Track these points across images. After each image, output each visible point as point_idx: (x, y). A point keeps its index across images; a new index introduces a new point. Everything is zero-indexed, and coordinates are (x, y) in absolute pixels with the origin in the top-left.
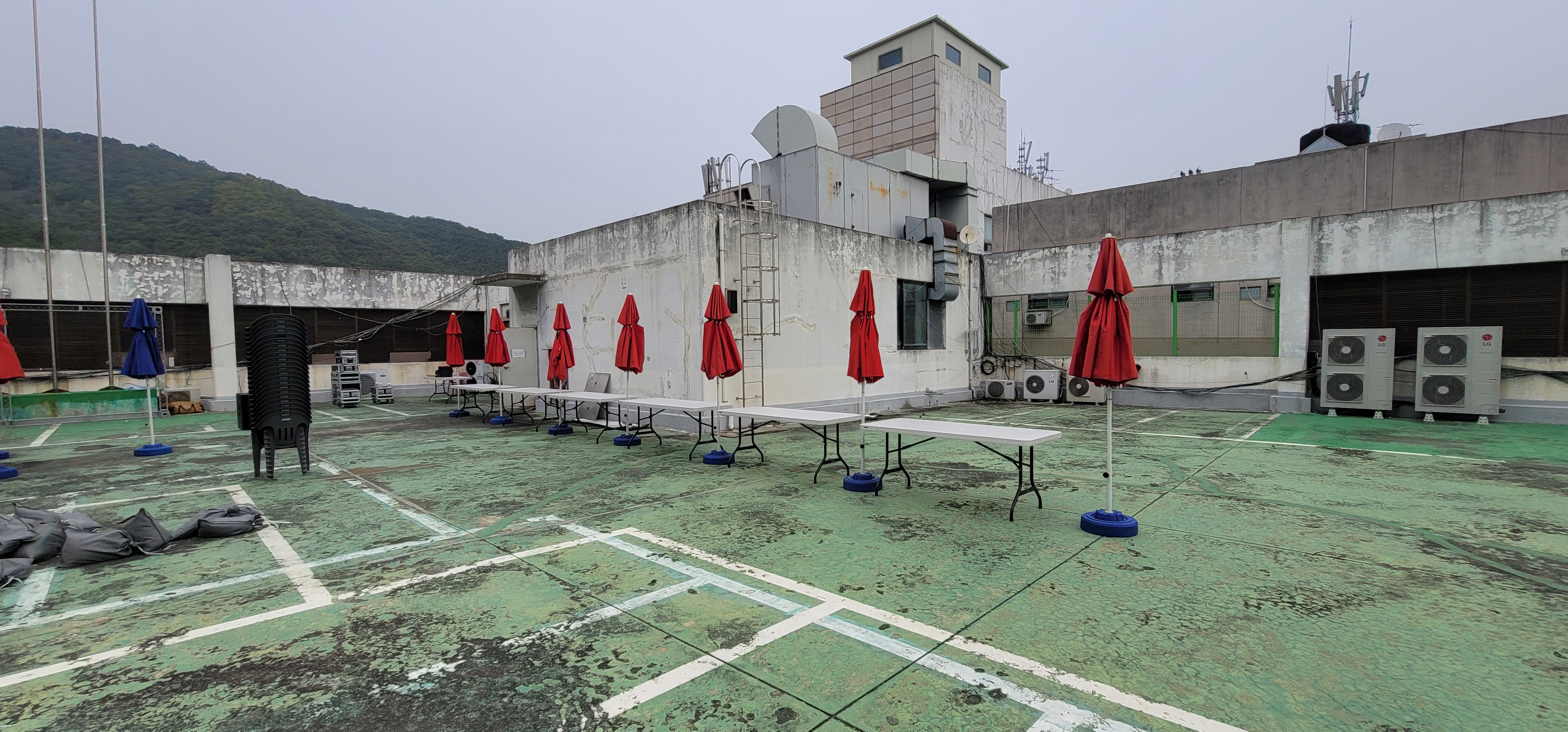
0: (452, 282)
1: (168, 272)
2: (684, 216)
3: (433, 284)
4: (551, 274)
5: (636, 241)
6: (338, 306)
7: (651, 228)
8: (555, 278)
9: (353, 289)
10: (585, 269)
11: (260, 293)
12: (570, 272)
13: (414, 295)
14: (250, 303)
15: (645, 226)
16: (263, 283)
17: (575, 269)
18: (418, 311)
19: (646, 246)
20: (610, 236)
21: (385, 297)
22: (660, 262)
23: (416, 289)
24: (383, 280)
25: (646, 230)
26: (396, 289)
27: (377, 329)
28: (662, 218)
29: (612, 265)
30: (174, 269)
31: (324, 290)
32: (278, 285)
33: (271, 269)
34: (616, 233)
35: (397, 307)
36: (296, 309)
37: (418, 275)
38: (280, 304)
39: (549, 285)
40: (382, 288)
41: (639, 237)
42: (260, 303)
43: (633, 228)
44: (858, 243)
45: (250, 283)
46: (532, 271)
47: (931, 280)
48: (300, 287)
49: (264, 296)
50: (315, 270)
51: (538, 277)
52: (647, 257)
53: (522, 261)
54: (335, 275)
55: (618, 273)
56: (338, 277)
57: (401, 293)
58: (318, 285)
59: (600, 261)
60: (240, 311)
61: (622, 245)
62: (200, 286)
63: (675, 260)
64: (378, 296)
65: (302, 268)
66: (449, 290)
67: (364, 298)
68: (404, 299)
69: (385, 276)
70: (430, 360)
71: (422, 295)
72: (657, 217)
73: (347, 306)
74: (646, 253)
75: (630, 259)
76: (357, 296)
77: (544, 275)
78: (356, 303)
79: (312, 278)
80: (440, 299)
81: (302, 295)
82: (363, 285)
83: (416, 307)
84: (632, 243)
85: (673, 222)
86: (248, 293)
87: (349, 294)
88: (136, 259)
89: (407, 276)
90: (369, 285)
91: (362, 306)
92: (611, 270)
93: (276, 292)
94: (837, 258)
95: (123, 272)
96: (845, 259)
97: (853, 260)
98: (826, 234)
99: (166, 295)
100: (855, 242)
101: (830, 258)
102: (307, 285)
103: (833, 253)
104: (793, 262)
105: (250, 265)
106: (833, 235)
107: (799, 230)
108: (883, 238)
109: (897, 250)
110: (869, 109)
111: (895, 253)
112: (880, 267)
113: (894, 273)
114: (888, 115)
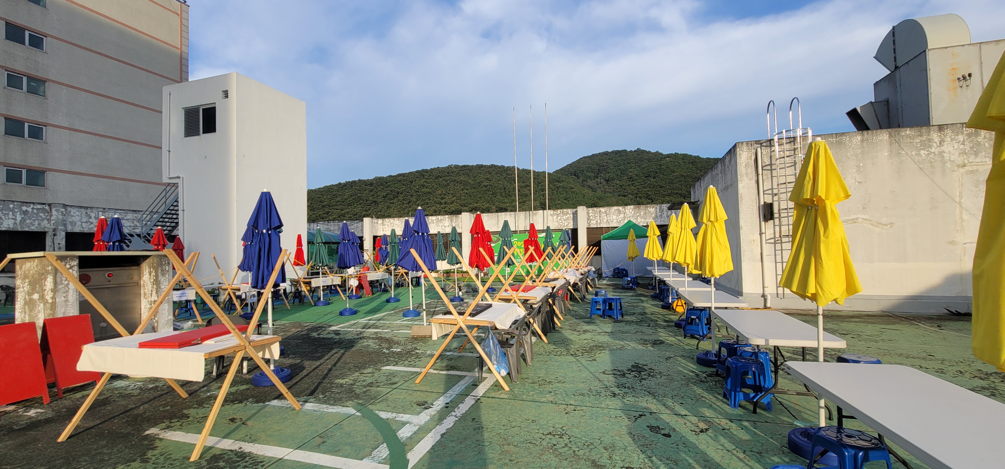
1: (568, 216)
2: (733, 155)
4: (700, 200)
5: (722, 175)
7: (725, 165)
8: (701, 203)
9: (637, 216)
11: (599, 222)
14: (595, 226)
15: (723, 164)
16: (600, 217)
19: (723, 178)
22: (727, 188)
24: (652, 210)
25: (723, 167)
28: (727, 158)
31: (625, 217)
32: (605, 217)
33: (603, 210)
34: (716, 171)
36: (612, 228)
38: (606, 226)
39: (700, 207)
40: (651, 214)
41: (721, 172)
42: (599, 226)
43: (720, 166)
45: (595, 217)
48: (615, 217)
49: (600, 223)
50: (620, 208)
51: (696, 202)
52: (724, 185)
53: (694, 193)
54: (629, 209)
56: (631, 210)
58: (622, 216)
60: (589, 230)
61: (717, 178)
63: (731, 186)
64: (649, 219)
65: (616, 208)
67: (643, 220)
68: (663, 219)
69: (653, 207)
74: (724, 182)
75: (720, 187)
76: (639, 220)
79: (620, 212)
82: (642, 213)
85: (730, 160)
86: (594, 222)
88: (559, 211)
93: (605, 220)
94: (932, 156)
95: (555, 217)
96: (945, 155)
97: (963, 153)
98: (908, 136)
99: (567, 225)
100: (967, 135)
101: (917, 158)
102: (618, 216)
103: (922, 152)
104: (854, 171)
105: (595, 209)
106: (921, 136)
107: (862, 141)
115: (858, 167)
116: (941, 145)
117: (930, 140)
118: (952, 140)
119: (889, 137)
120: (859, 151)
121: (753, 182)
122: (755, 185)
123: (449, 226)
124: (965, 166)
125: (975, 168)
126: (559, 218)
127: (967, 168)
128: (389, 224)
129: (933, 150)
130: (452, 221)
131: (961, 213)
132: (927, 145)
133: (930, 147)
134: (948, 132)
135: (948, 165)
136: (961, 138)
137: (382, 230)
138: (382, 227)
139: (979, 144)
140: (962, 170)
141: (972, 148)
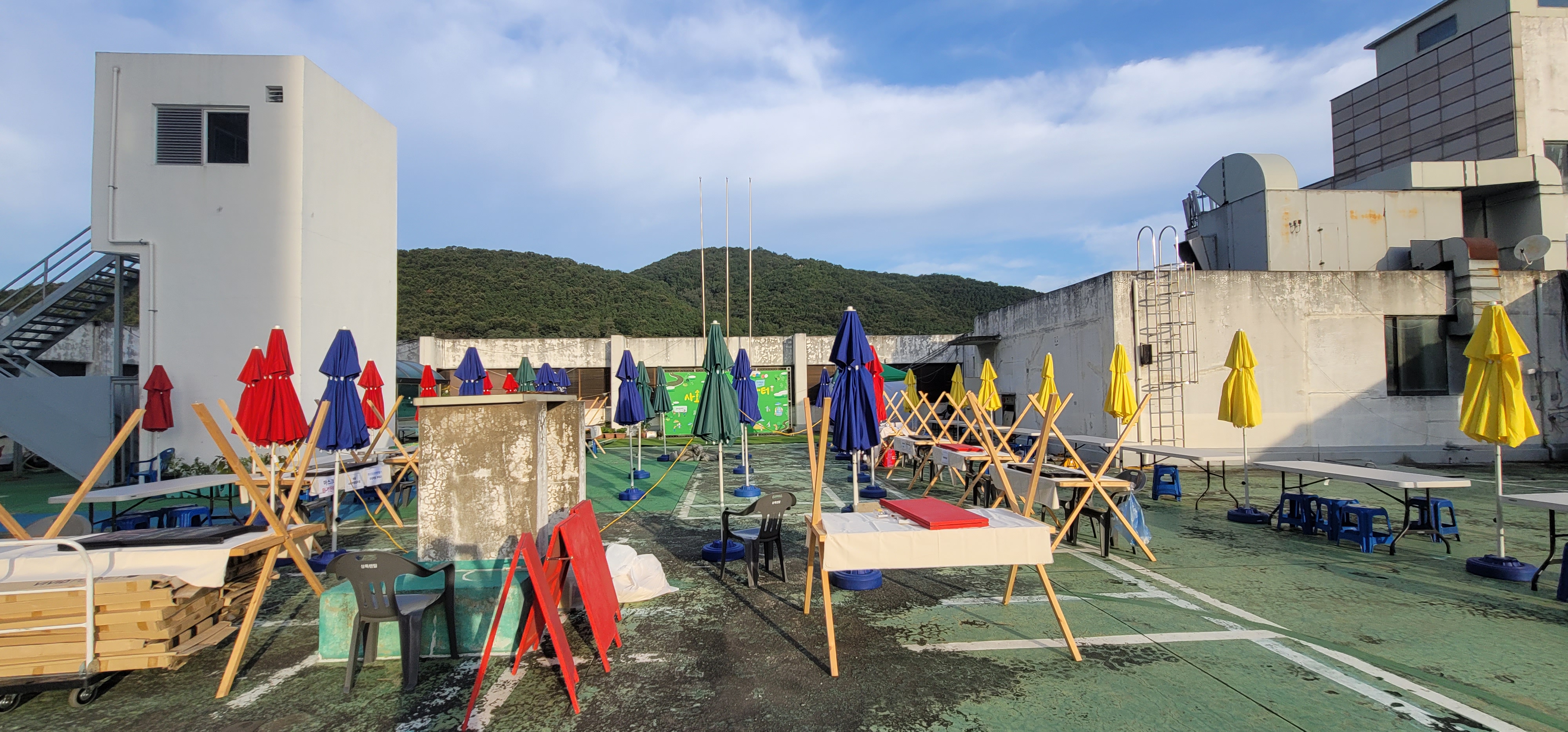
0: (938, 340)
1: (777, 346)
2: (1101, 285)
3: (924, 343)
4: (1003, 334)
5: (1066, 307)
7: (1076, 296)
8: (1007, 338)
10: (1029, 330)
11: (820, 357)
12: (1017, 333)
13: (911, 352)
14: (815, 363)
15: (1072, 294)
16: (822, 350)
17: (1021, 330)
19: (1073, 310)
20: (1046, 303)
21: (893, 355)
22: (1083, 324)
23: (913, 348)
25: (1072, 297)
28: (1084, 287)
29: (1048, 326)
34: (1051, 301)
35: (900, 362)
37: (914, 337)
39: (1000, 344)
41: (1067, 303)
42: (820, 363)
43: (1063, 296)
44: (1318, 283)
45: (815, 350)
46: (991, 333)
47: (1448, 313)
51: (994, 337)
52: (1074, 320)
53: (984, 325)
55: (1052, 333)
57: (902, 351)
59: (1039, 323)
60: (811, 369)
61: (1055, 310)
62: (791, 353)
63: (1095, 321)
66: (936, 347)
68: (904, 356)
69: (892, 339)
71: (917, 353)
72: (1081, 287)
74: (1073, 316)
75: (1061, 321)
77: (999, 336)
80: (929, 354)
83: (912, 362)
84: (1062, 308)
85: (1093, 291)
86: (814, 357)
88: (763, 339)
89: (907, 338)
90: (882, 347)
92: (1047, 330)
94: (1284, 303)
95: (757, 348)
96: (1295, 302)
97: (1308, 302)
98: (1266, 281)
99: (775, 361)
100: (1312, 283)
101: (1273, 304)
103: (1277, 298)
104: (1222, 313)
106: (1276, 281)
107: (1229, 281)
108: (1357, 274)
109: (1386, 284)
110: (1403, 102)
111: (1380, 288)
112: (1353, 305)
113: (1379, 310)
114: (1434, 103)
115: (1225, 309)
116: (1292, 292)
117: (1283, 286)
118: (1301, 287)
119: (1251, 279)
120: (1226, 292)
121: (1129, 319)
122: (1131, 323)
123: (582, 356)
124: (1309, 315)
125: (1317, 318)
126: (763, 349)
127: (1311, 317)
129: (1285, 297)
130: (587, 348)
131: (1307, 362)
132: (1280, 290)
133: (1283, 293)
134: (1297, 279)
135: (1297, 313)
136: (1306, 286)
137: (451, 359)
139: (1319, 293)
140: (1308, 319)
141: (1315, 297)
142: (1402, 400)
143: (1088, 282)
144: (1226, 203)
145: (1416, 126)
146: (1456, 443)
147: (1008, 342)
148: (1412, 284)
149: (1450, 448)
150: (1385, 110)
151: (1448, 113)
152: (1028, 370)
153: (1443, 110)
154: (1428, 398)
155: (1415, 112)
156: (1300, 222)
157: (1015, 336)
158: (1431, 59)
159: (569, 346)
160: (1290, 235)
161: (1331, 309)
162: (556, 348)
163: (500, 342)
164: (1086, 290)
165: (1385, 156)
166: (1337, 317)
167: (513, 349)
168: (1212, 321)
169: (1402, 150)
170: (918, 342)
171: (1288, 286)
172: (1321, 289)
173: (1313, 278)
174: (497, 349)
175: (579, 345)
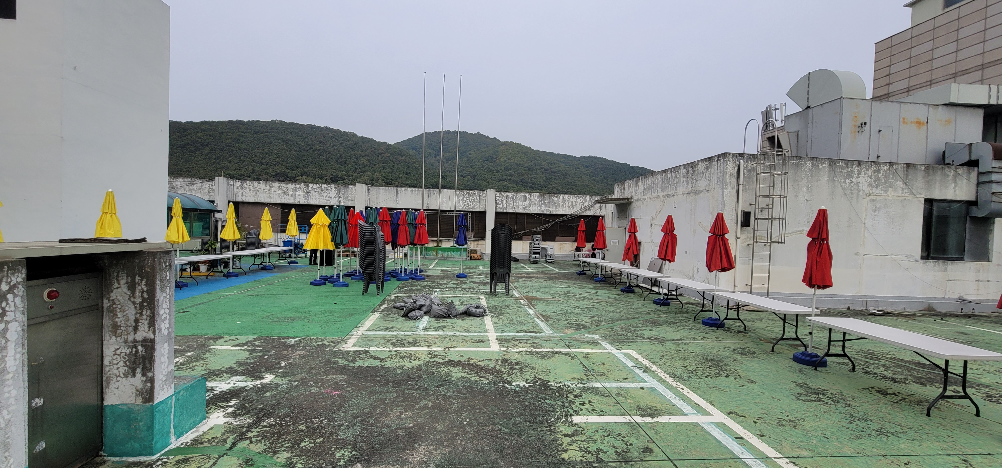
0: (588, 199)
1: (475, 197)
2: (715, 163)
3: (579, 201)
4: (635, 197)
5: (684, 179)
6: (535, 212)
7: (694, 171)
8: (637, 200)
9: (542, 204)
10: (655, 195)
11: (505, 206)
12: (645, 197)
13: (569, 207)
14: (501, 211)
15: (690, 170)
16: (507, 201)
17: (649, 195)
18: (570, 215)
19: (690, 182)
20: (669, 175)
21: (556, 208)
22: (697, 193)
23: (570, 203)
24: (555, 199)
25: (690, 172)
26: (561, 203)
27: (551, 224)
28: (701, 164)
29: (669, 193)
30: (476, 196)
31: (530, 204)
32: (512, 202)
33: (510, 195)
34: (673, 174)
35: (561, 213)
36: (518, 214)
37: (572, 196)
38: (512, 211)
39: (634, 204)
40: (555, 203)
41: (686, 176)
42: (505, 211)
43: (683, 171)
44: (878, 171)
45: (502, 201)
46: (626, 196)
47: (972, 198)
48: (521, 203)
49: (506, 208)
50: (527, 195)
51: (628, 199)
52: (690, 189)
53: (621, 190)
54: (535, 197)
55: (672, 198)
57: (563, 205)
58: (528, 202)
59: (663, 191)
60: (497, 214)
61: (676, 181)
62: (484, 203)
63: (707, 191)
64: (552, 208)
65: (522, 194)
66: (586, 204)
67: (546, 208)
68: (564, 209)
69: (556, 197)
70: (574, 242)
71: (573, 207)
72: (698, 164)
73: (539, 212)
74: (690, 186)
75: (680, 190)
76: (543, 208)
77: (631, 198)
78: (543, 211)
79: (526, 198)
80: (581, 208)
81: (521, 207)
82: (546, 202)
83: (569, 213)
84: (682, 180)
85: (708, 167)
86: (501, 206)
87: (540, 206)
88: (465, 192)
89: (566, 196)
90: (549, 202)
91: (545, 212)
92: (669, 196)
93: (511, 206)
94: (852, 185)
95: (461, 198)
96: (860, 185)
97: (870, 185)
98: (840, 167)
99: (473, 207)
100: (874, 171)
101: (844, 185)
102: (523, 202)
103: (847, 181)
104: (805, 190)
105: (502, 193)
106: (848, 167)
107: (812, 166)
108: (908, 165)
109: (929, 174)
110: (929, 46)
111: (924, 177)
112: (903, 189)
113: (921, 194)
114: (952, 47)
115: (808, 187)
116: (858, 177)
117: (853, 172)
118: (865, 173)
119: (829, 165)
120: (809, 174)
121: (735, 191)
122: (735, 194)
123: (335, 197)
124: (870, 195)
125: (875, 197)
126: (465, 199)
127: (871, 197)
128: (251, 187)
129: (853, 180)
130: (339, 191)
131: (864, 231)
132: (850, 175)
133: (852, 177)
134: (863, 167)
135: (861, 193)
136: (870, 173)
137: (240, 195)
138: (240, 190)
139: (879, 179)
140: (868, 198)
141: (875, 181)
142: (931, 264)
143: (704, 160)
144: (809, 107)
145: (936, 63)
146: (965, 297)
147: (638, 204)
148: (948, 176)
149: (962, 301)
150: (914, 52)
151: (962, 55)
152: (651, 225)
153: (959, 53)
154: (949, 262)
155: (937, 53)
156: (865, 124)
157: (644, 199)
158: (954, 15)
159: (326, 189)
160: (857, 133)
161: (886, 191)
162: (316, 190)
163: (276, 184)
164: (702, 166)
165: (911, 84)
166: (890, 198)
167: (285, 189)
168: (797, 196)
169: (925, 81)
170: (574, 199)
171: (856, 172)
172: (880, 175)
173: (875, 167)
174: (273, 189)
175: (334, 189)
